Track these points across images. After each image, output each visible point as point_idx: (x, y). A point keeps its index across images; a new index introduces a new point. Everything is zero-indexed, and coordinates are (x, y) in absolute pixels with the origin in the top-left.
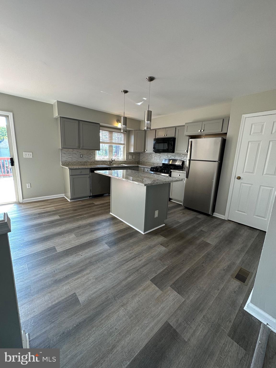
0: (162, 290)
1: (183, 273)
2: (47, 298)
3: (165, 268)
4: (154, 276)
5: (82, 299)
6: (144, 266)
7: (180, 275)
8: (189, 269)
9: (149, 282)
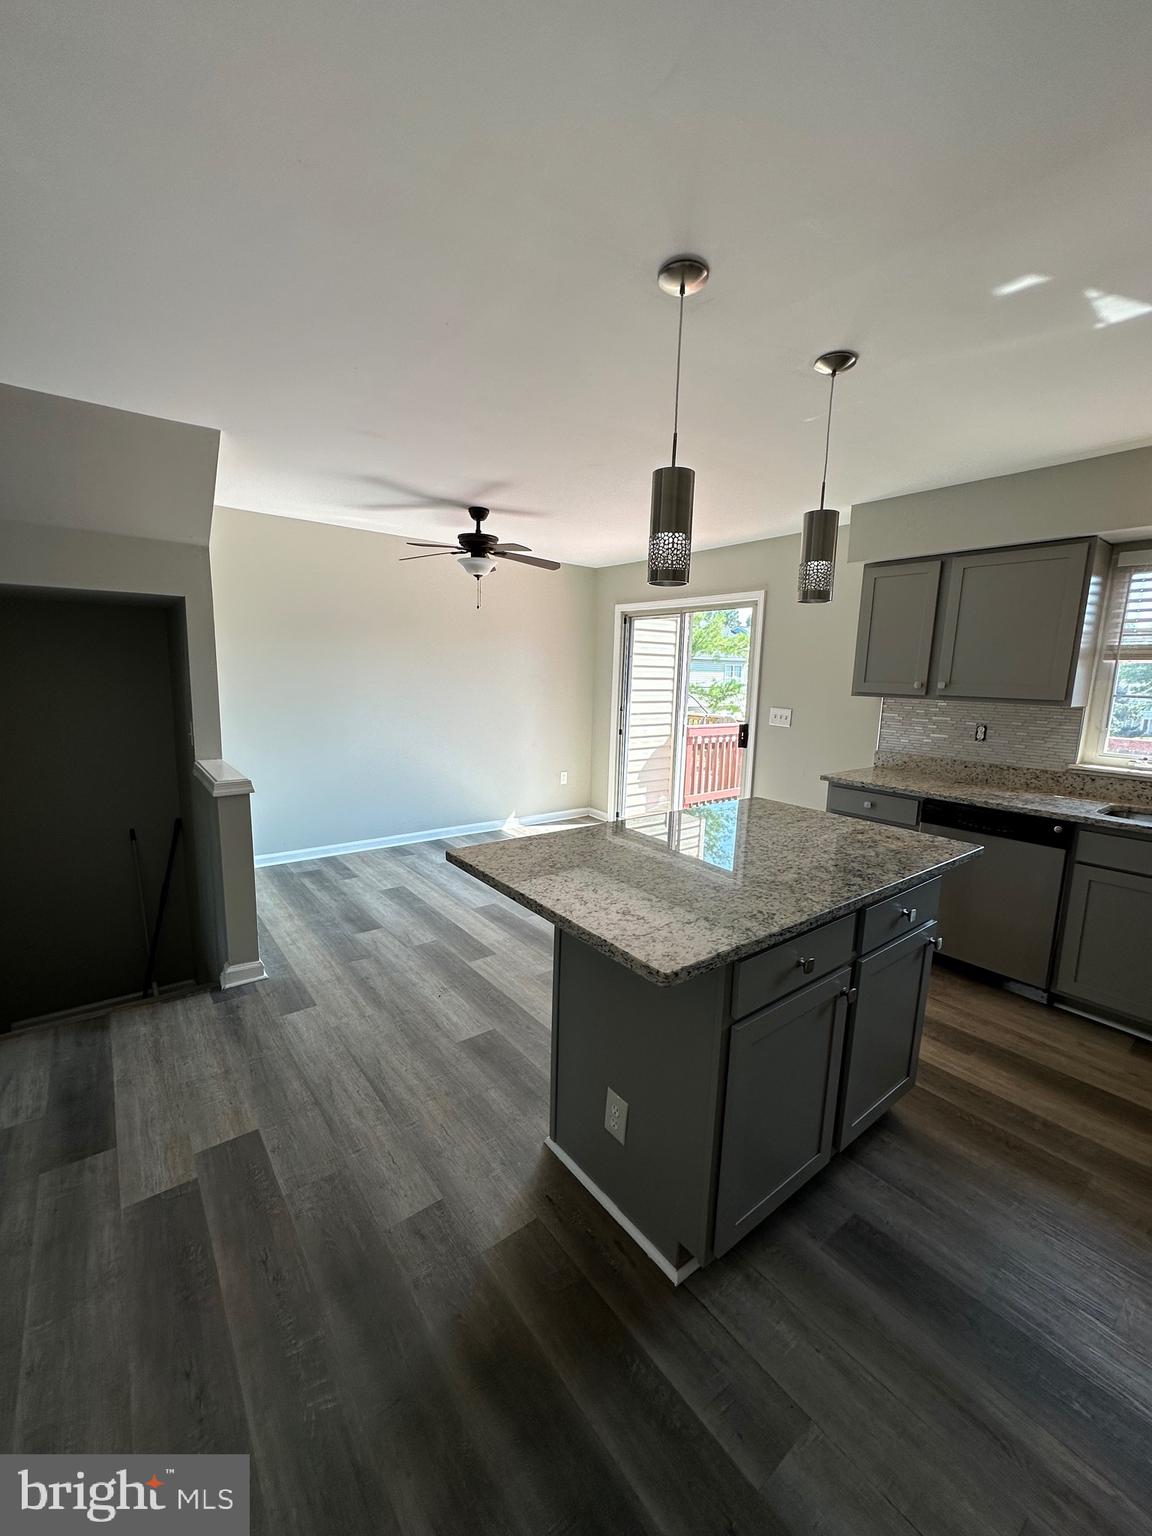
0: (204, 1154)
1: (214, 1245)
2: (325, 975)
3: (280, 1181)
4: (265, 1143)
5: (294, 1017)
6: (329, 1123)
7: (213, 1230)
8: (217, 1282)
9: (252, 1124)
